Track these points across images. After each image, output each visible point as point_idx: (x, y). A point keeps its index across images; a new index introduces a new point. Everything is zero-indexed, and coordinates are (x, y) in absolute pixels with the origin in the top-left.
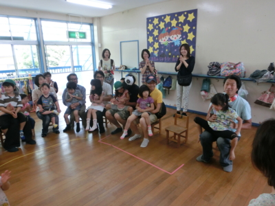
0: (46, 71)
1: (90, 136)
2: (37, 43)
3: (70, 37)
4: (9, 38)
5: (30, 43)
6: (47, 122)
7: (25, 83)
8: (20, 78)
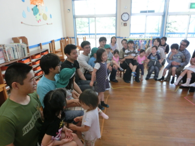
0: (164, 36)
1: (181, 90)
2: (163, 14)
3: (191, 7)
4: (146, 12)
5: (158, 14)
6: (151, 71)
7: (147, 42)
8: (145, 38)
